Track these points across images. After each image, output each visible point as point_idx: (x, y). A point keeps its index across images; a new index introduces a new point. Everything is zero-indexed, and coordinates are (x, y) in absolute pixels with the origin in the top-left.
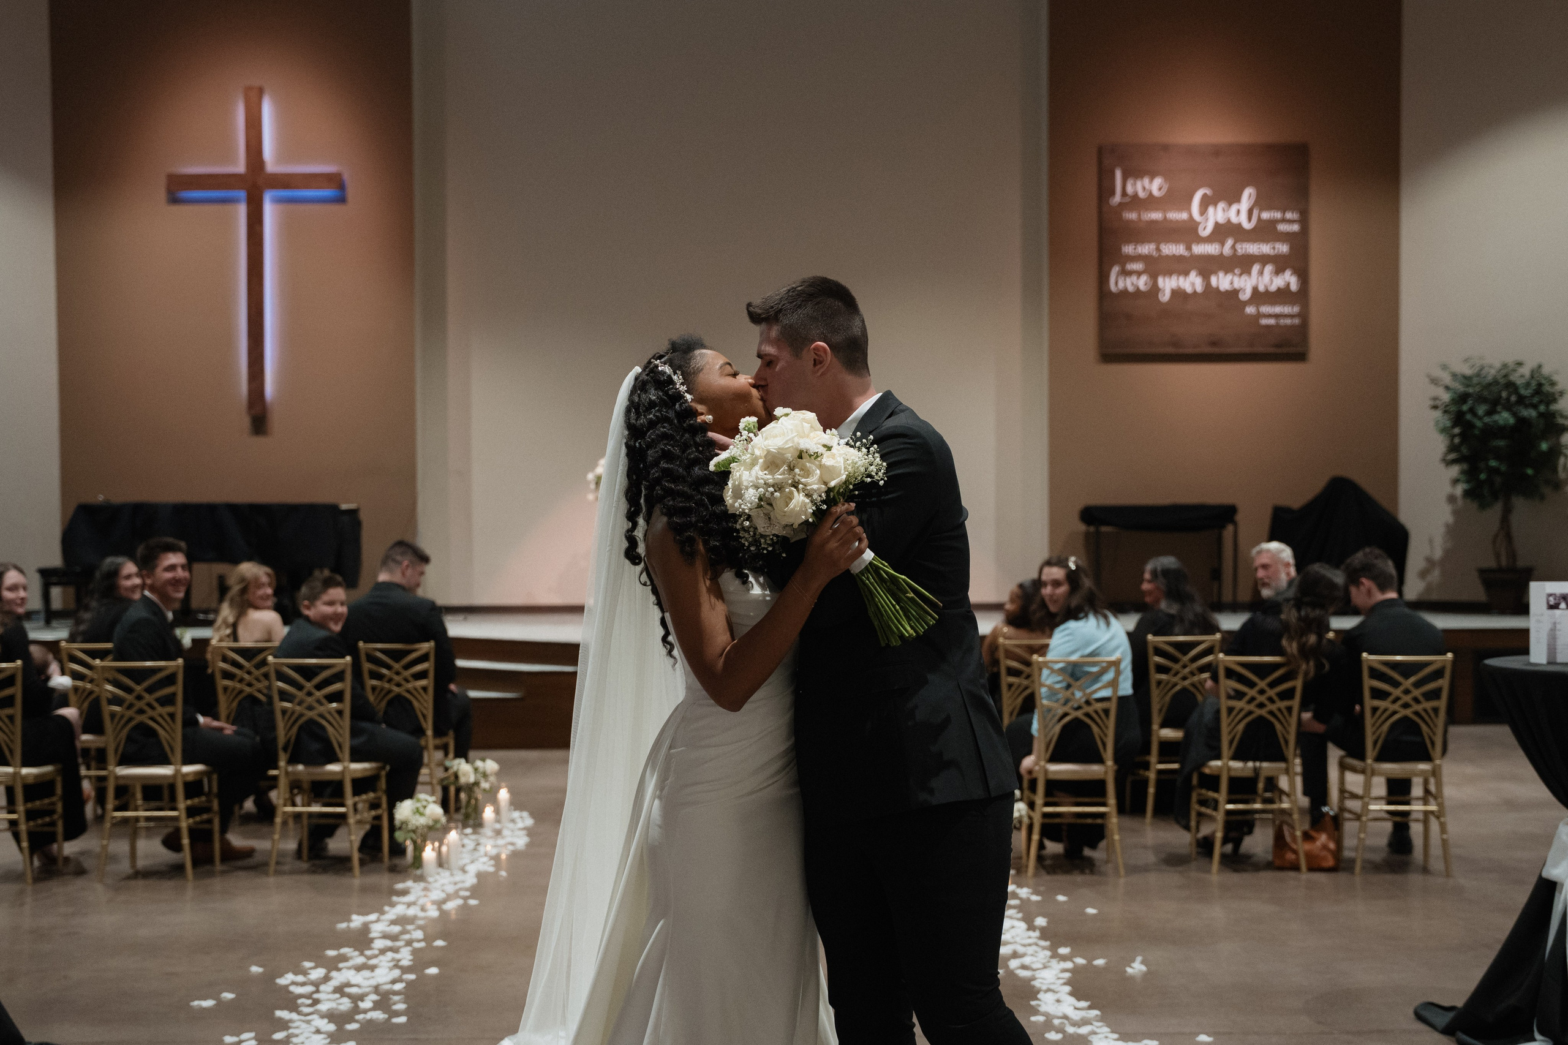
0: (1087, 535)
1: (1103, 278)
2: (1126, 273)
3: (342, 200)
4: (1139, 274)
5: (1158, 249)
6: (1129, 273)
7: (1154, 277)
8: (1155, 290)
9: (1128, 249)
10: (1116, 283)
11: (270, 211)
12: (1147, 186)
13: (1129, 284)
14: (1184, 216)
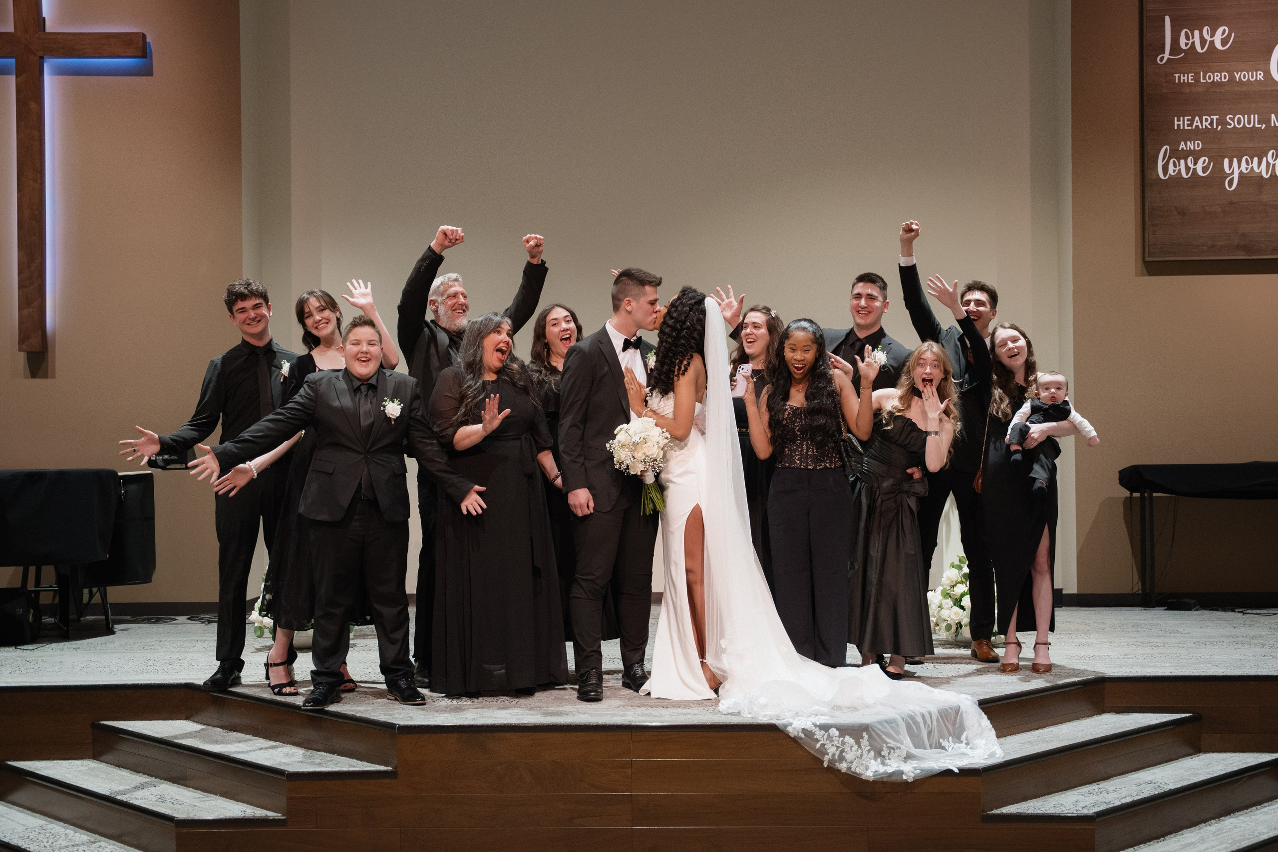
0: (1129, 502)
1: (1146, 162)
2: (1177, 155)
3: (148, 72)
4: (1196, 155)
5: (1222, 122)
6: (1185, 155)
7: (1217, 159)
8: (1218, 176)
9: (1181, 123)
10: (1165, 169)
11: (51, 84)
12: (1207, 37)
13: (1180, 168)
14: (1260, 76)
